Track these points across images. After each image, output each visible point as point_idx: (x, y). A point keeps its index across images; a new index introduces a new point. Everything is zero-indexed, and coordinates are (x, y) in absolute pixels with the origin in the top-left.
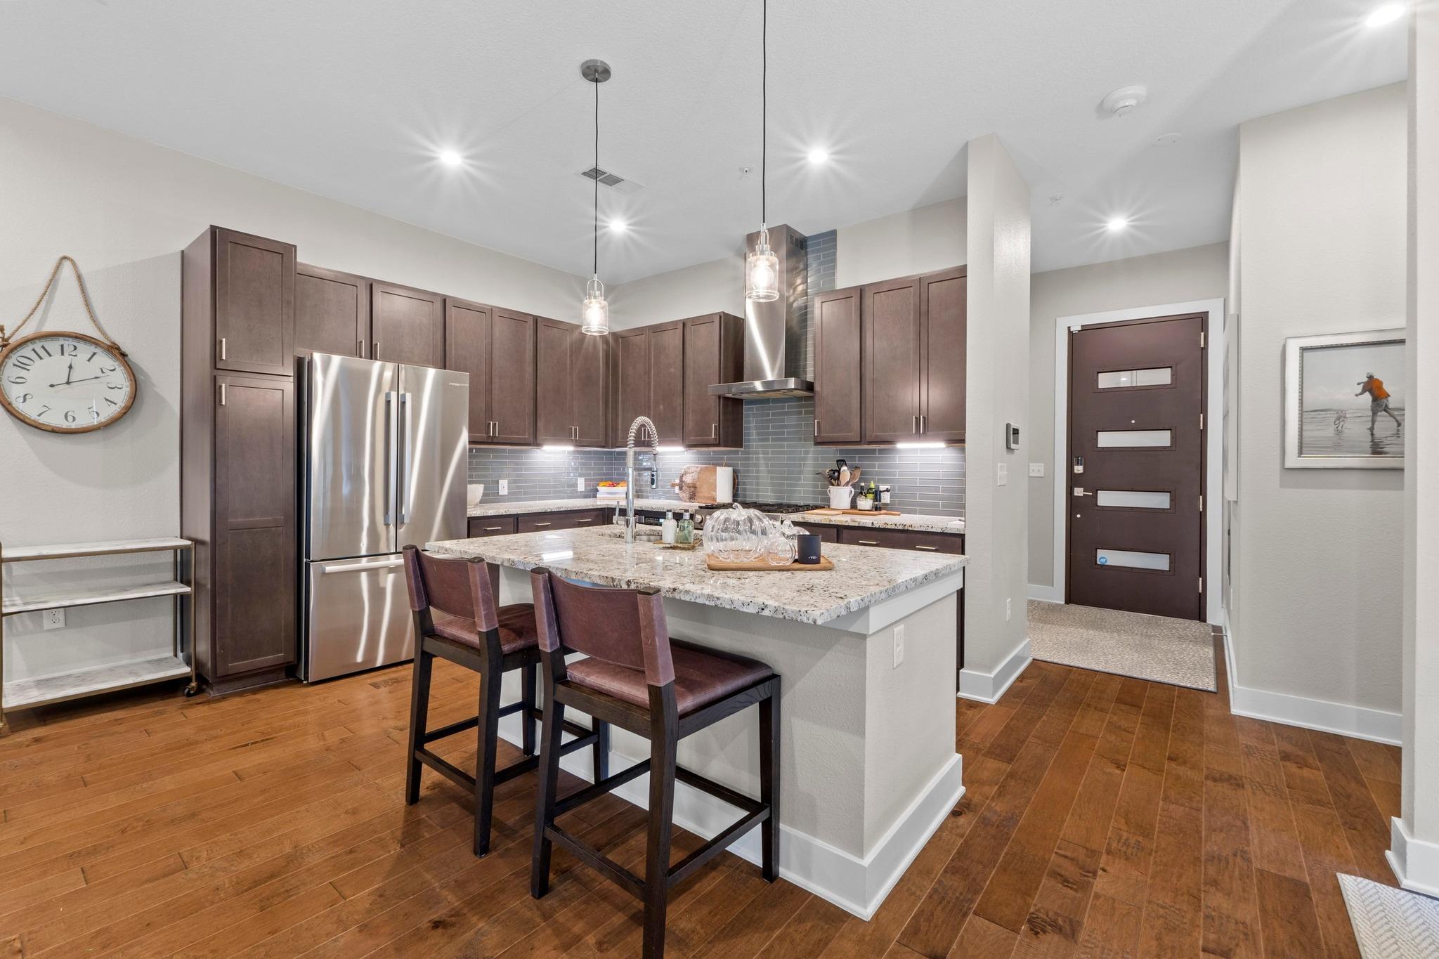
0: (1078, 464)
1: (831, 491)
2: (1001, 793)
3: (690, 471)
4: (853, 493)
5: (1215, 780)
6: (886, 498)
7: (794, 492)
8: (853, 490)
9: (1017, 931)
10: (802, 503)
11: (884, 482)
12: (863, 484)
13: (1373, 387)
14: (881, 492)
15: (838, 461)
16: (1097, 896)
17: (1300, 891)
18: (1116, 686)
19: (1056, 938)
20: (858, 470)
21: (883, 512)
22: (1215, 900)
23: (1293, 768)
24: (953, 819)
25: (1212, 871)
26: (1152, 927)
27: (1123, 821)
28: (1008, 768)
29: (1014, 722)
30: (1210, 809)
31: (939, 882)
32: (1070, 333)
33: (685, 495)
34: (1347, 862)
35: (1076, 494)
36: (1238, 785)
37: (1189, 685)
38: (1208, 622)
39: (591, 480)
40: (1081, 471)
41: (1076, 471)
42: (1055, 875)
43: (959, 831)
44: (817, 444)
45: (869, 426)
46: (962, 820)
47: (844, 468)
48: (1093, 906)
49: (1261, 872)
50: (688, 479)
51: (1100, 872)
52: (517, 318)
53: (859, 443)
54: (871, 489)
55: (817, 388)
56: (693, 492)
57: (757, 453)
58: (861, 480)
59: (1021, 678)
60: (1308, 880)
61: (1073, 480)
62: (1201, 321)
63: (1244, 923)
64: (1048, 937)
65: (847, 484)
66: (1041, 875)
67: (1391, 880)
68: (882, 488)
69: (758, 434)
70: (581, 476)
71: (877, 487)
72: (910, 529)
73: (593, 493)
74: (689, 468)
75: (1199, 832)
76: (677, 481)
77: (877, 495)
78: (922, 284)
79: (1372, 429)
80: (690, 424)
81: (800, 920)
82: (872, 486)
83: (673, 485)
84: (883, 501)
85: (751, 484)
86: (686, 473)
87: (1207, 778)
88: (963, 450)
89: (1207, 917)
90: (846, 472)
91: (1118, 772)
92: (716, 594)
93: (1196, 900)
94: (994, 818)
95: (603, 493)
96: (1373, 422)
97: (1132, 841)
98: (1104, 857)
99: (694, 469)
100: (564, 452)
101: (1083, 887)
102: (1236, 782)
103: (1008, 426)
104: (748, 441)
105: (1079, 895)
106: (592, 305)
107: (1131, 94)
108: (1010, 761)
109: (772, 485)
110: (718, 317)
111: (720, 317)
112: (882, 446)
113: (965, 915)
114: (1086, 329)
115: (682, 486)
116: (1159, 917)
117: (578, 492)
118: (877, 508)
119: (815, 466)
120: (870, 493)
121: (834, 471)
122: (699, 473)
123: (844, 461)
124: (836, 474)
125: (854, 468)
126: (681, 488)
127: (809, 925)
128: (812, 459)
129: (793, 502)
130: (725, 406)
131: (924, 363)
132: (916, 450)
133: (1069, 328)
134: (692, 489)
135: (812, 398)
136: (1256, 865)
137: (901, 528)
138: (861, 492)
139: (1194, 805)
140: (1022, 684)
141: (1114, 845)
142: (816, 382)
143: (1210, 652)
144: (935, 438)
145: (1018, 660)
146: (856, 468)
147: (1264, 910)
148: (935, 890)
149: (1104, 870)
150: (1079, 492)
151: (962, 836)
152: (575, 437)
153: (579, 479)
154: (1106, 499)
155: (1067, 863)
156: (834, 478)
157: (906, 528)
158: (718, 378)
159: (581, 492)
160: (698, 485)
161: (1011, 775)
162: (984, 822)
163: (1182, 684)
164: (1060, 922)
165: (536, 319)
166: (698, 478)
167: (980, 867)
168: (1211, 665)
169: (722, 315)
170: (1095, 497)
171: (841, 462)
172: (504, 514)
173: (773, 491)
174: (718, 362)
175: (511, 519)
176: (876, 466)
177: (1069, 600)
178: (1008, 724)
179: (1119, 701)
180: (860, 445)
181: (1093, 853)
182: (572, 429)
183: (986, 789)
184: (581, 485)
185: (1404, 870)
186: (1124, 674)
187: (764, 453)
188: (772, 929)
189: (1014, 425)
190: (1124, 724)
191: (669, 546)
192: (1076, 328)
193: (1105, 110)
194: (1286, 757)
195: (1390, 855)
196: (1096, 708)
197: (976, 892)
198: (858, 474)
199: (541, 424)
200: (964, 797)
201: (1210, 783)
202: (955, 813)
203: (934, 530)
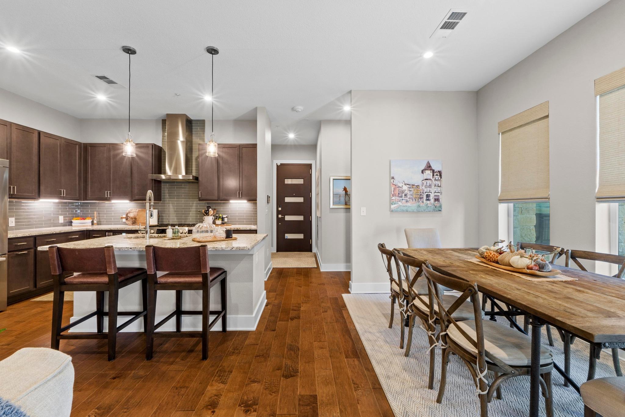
0: (280, 207)
1: (205, 219)
2: (275, 299)
3: (132, 211)
4: (214, 218)
5: (319, 285)
6: (226, 220)
7: (187, 219)
8: (213, 217)
9: (289, 321)
10: (191, 223)
11: (225, 214)
12: (217, 215)
13: (345, 189)
14: (224, 218)
15: (207, 207)
16: (302, 311)
17: (336, 299)
18: (295, 270)
19: (296, 319)
20: (215, 210)
21: (225, 225)
22: (323, 305)
23: (333, 279)
24: (266, 307)
25: (322, 300)
26: (313, 312)
27: (303, 297)
28: (276, 293)
29: (273, 284)
30: (320, 290)
31: (268, 319)
32: (277, 165)
33: (129, 222)
34: (343, 292)
35: (279, 217)
36: (324, 285)
37: (311, 267)
38: (313, 252)
39: (67, 217)
40: (281, 210)
41: (279, 210)
42: (293, 310)
43: (269, 309)
44: (200, 200)
45: (221, 194)
46: (268, 307)
47: (210, 209)
48: (302, 313)
49: (330, 298)
50: (131, 215)
51: (301, 307)
52: (26, 131)
53: (217, 200)
54: (220, 217)
55: (200, 179)
56: (134, 221)
57: (169, 203)
58: (216, 214)
59: (271, 273)
60: (337, 297)
61: (278, 213)
62: (310, 166)
63: (328, 306)
64: (295, 320)
65: (211, 215)
66: (290, 311)
67: (349, 293)
68: (224, 216)
69: (169, 196)
70: (61, 215)
71: (222, 216)
72: (239, 229)
73: (70, 224)
74: (131, 210)
75: (318, 295)
76: (124, 216)
77: (223, 219)
78: (240, 147)
79: (345, 199)
80: (136, 191)
81: (238, 336)
82: (221, 216)
83: (122, 218)
84: (225, 221)
85: (166, 216)
86: (129, 212)
87: (318, 285)
88: (256, 204)
89: (322, 307)
90: (211, 211)
91: (300, 288)
92: (216, 247)
93: (320, 306)
94: (276, 304)
95: (75, 223)
96: (345, 197)
97: (306, 300)
98: (302, 304)
99: (134, 211)
100: (51, 202)
101: (299, 310)
102: (324, 284)
103: (268, 196)
104: (165, 198)
105: (298, 312)
106: (128, 144)
107: (300, 108)
108: (275, 292)
109: (177, 216)
110: (151, 145)
111: (152, 145)
112: (224, 202)
113: (277, 322)
114: (282, 164)
115: (128, 218)
116: (314, 310)
117: (59, 223)
118: (223, 224)
119: (196, 209)
120: (220, 218)
121: (207, 211)
122: (138, 212)
123: (210, 207)
124: (208, 212)
125: (214, 209)
126: (127, 219)
127: (241, 336)
128: (194, 206)
129: (187, 223)
130: (155, 183)
131: (241, 175)
132: (236, 203)
133: (277, 164)
134: (134, 220)
135: (198, 183)
136: (329, 297)
137: (236, 229)
138: (217, 218)
139: (317, 290)
140: (272, 275)
141: (303, 301)
142: (200, 177)
143: (314, 259)
144: (244, 199)
145: (269, 269)
146: (215, 209)
147: (331, 303)
148: (268, 321)
149: (302, 306)
150: (280, 216)
151: (270, 309)
152: (64, 194)
153: (60, 217)
154: (288, 218)
155: (294, 307)
156: (207, 213)
157: (238, 229)
158: (151, 171)
159: (61, 223)
160: (137, 217)
161: (277, 295)
162: (274, 305)
163: (310, 267)
164: (296, 317)
165: (39, 133)
166: (137, 215)
167: (276, 314)
168: (315, 262)
169: (153, 145)
170: (284, 218)
171: (209, 207)
172: (28, 235)
173: (178, 219)
174: (151, 165)
175: (32, 239)
176: (221, 209)
177: (277, 251)
178: (272, 285)
179: (297, 273)
180: (218, 201)
181: (299, 304)
182: (62, 190)
183: (272, 299)
184: (61, 219)
185: (351, 291)
186: (296, 267)
187: (172, 203)
188: (232, 339)
189: (269, 195)
190: (299, 278)
191: (171, 238)
192: (279, 164)
193: (293, 109)
194: (332, 277)
195: (349, 289)
196: (292, 276)
197: (277, 318)
198: (215, 211)
199: (42, 188)
200: (267, 302)
201: (319, 286)
202: (266, 305)
203: (247, 229)
